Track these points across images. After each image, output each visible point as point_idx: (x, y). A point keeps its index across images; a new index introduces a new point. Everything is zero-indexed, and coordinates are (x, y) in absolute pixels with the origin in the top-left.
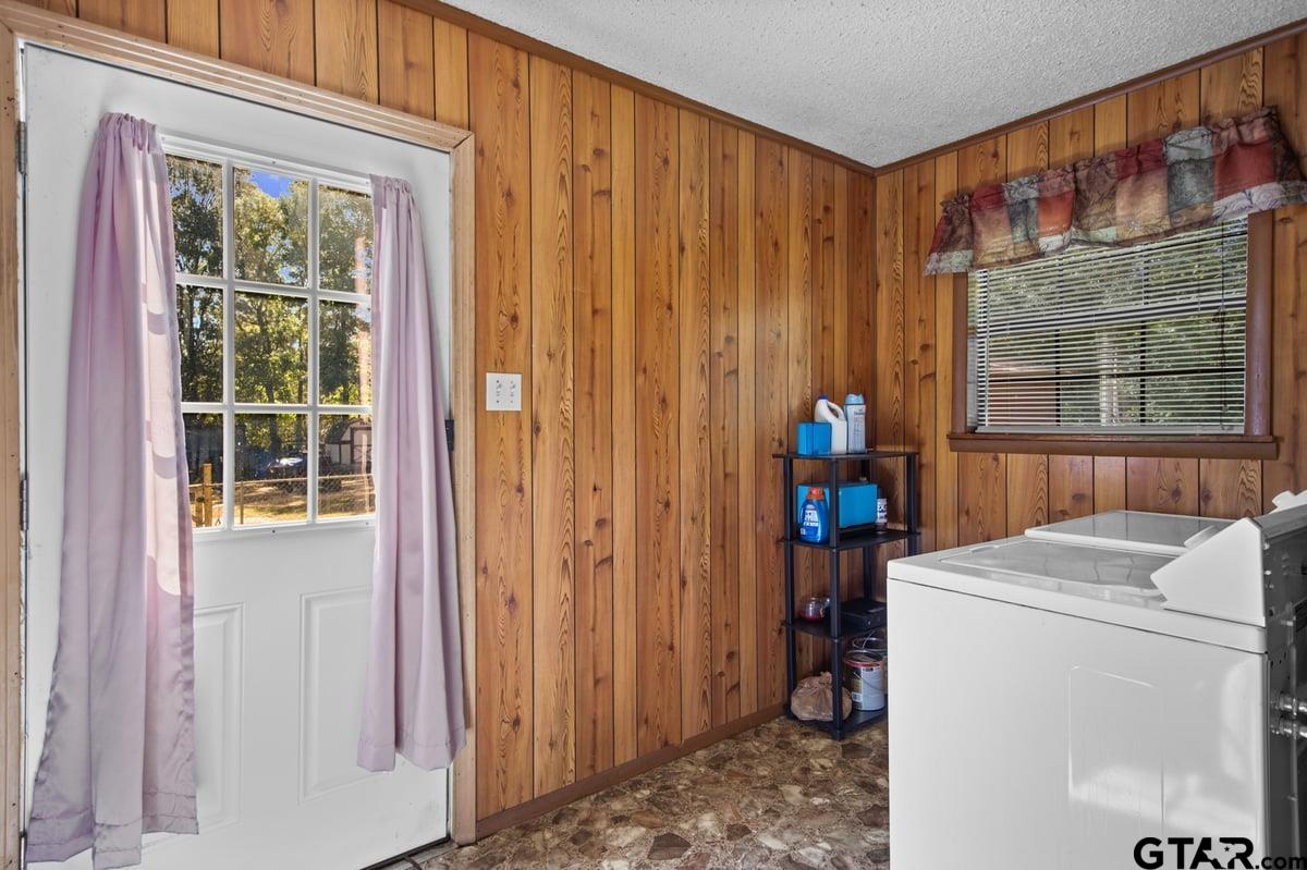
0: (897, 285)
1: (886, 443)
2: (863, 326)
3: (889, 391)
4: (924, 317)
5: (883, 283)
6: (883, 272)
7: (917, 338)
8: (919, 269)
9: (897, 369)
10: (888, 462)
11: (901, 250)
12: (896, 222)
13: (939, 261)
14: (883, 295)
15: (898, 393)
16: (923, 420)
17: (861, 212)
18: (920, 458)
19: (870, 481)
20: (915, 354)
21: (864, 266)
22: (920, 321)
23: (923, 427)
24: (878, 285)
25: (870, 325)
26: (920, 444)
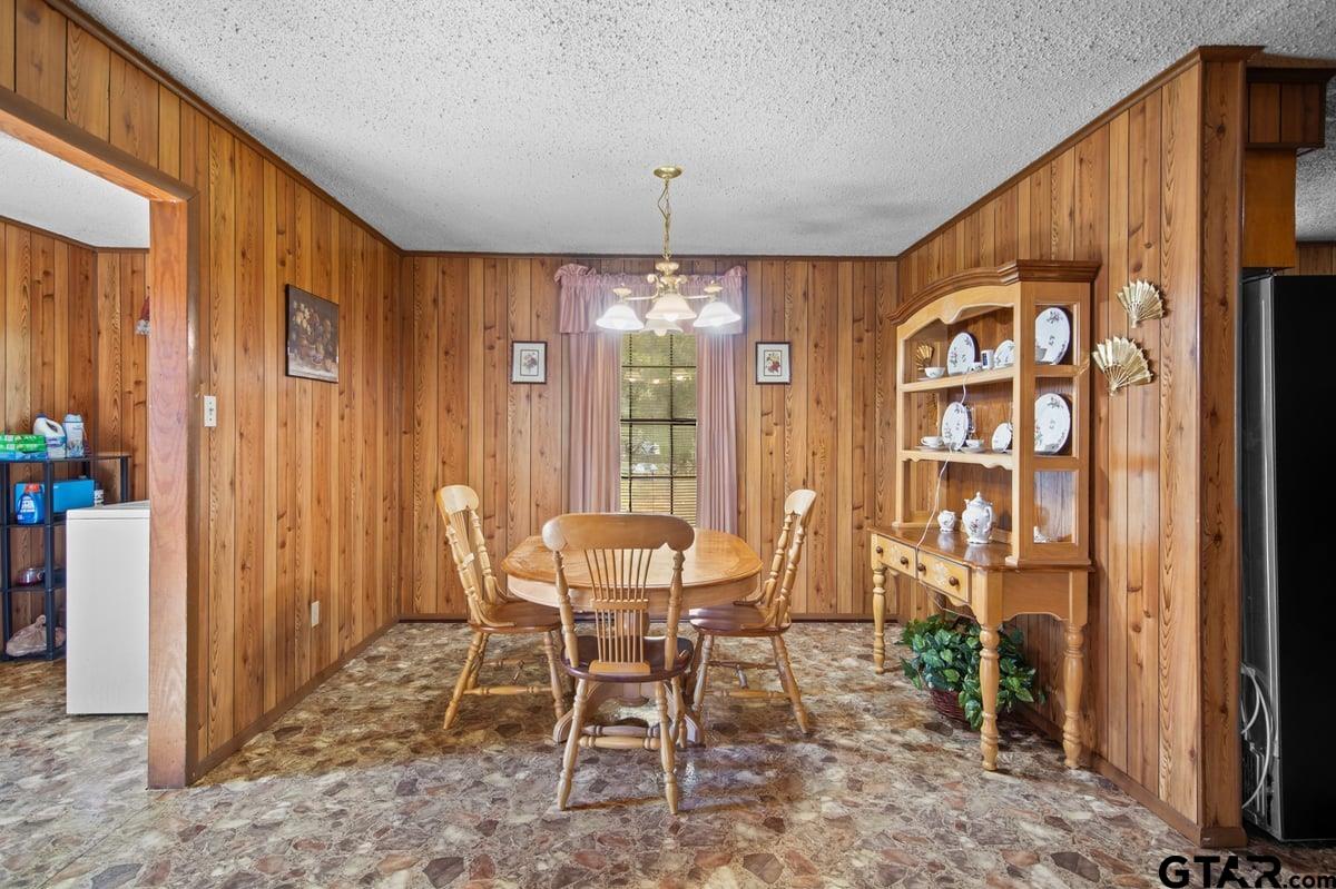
0: (116, 336)
1: (106, 450)
2: (83, 362)
3: (108, 414)
4: (137, 361)
5: (104, 333)
6: (103, 324)
7: (132, 376)
8: (133, 329)
9: (116, 396)
10: (108, 464)
11: (118, 311)
12: (114, 290)
13: (146, 326)
14: (104, 341)
15: (116, 414)
16: (136, 432)
17: (82, 277)
18: (134, 461)
19: (89, 478)
20: (130, 386)
21: (86, 318)
22: (134, 364)
23: (136, 438)
24: (99, 333)
25: (92, 362)
26: (134, 450)
